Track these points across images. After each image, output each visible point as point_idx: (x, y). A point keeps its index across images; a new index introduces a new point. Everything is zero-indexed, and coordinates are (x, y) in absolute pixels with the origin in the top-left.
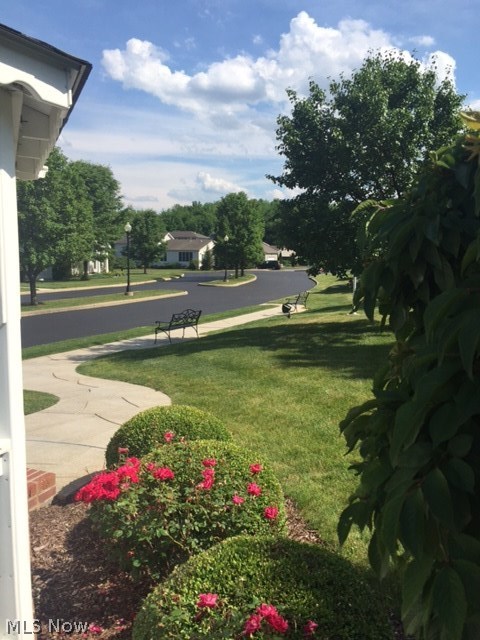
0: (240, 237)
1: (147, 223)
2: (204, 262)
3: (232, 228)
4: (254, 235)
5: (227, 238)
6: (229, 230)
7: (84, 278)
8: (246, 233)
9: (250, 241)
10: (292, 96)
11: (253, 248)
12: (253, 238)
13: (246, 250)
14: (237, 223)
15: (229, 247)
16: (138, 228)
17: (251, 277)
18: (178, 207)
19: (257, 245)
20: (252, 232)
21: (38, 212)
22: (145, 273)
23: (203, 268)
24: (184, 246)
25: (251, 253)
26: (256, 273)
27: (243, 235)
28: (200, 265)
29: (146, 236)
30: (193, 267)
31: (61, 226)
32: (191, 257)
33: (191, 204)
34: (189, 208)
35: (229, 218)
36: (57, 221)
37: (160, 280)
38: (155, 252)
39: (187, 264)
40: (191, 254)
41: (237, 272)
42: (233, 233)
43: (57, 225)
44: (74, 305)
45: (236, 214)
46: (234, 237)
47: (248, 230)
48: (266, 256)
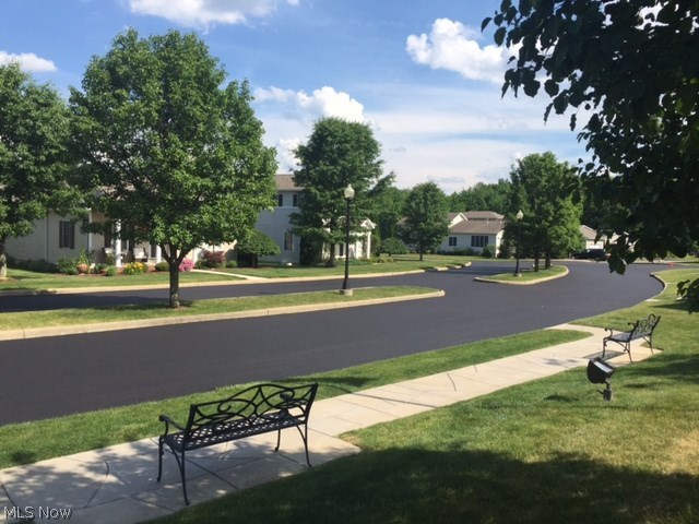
0: (542, 214)
1: (425, 198)
2: (501, 248)
3: (531, 200)
4: (563, 211)
5: (520, 215)
6: (526, 203)
7: (330, 264)
8: (551, 209)
9: (558, 220)
11: (562, 230)
12: (562, 216)
13: (551, 232)
14: (539, 194)
15: (525, 228)
16: (413, 204)
17: (561, 270)
18: (481, 185)
19: (569, 225)
20: (561, 207)
22: (421, 259)
23: (500, 256)
24: (479, 229)
25: (559, 237)
26: (568, 265)
27: (548, 212)
28: (498, 252)
29: (425, 215)
30: (487, 254)
32: (487, 242)
33: (497, 182)
34: (494, 187)
35: (526, 188)
37: (430, 270)
38: (435, 235)
39: (481, 250)
40: (487, 238)
41: (537, 263)
42: (532, 208)
45: (538, 182)
46: (533, 214)
47: (555, 204)
48: (588, 242)
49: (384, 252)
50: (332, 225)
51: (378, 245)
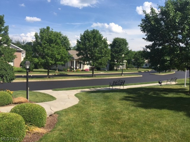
1: (139, 55)
7: (116, 70)
10: (144, 12)
16: (136, 56)
21: (94, 51)
22: (138, 69)
26: (175, 71)
29: (139, 59)
31: (100, 55)
36: (99, 54)
37: (140, 72)
38: (141, 63)
43: (99, 55)
44: (103, 77)
49: (129, 68)
50: (117, 61)
51: (127, 66)
